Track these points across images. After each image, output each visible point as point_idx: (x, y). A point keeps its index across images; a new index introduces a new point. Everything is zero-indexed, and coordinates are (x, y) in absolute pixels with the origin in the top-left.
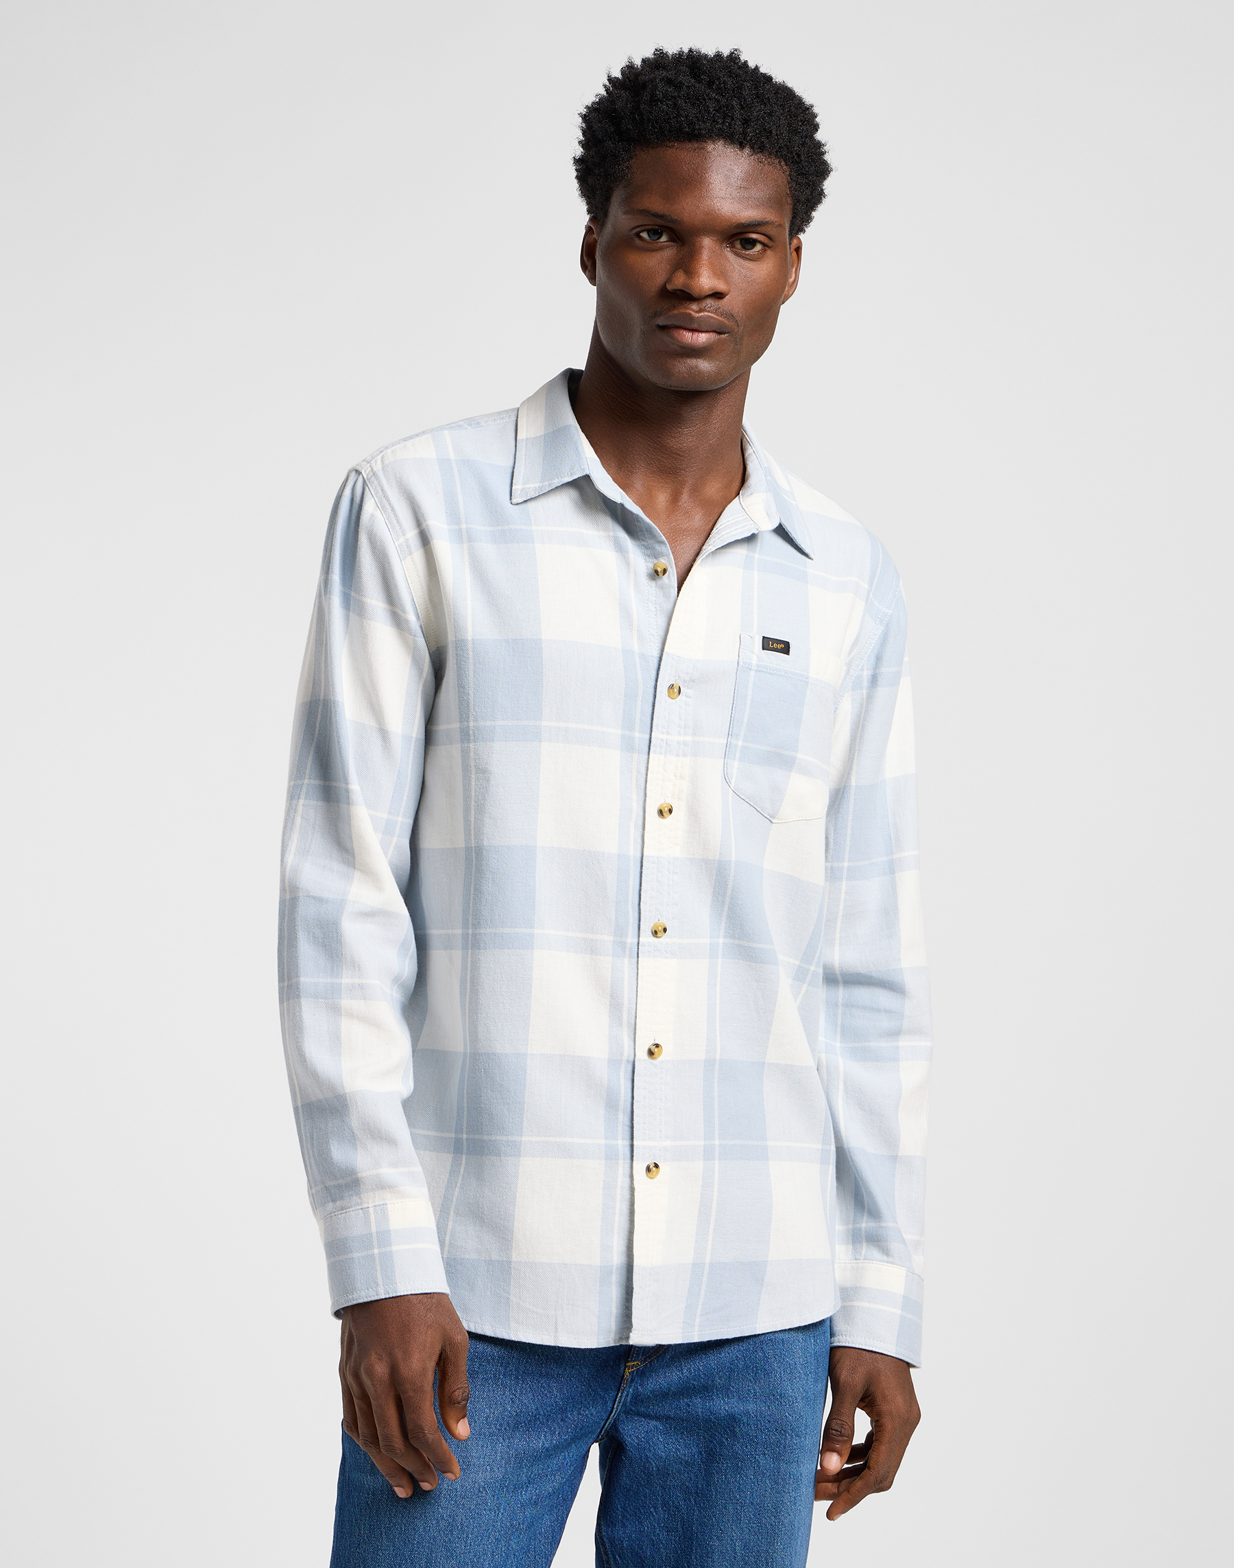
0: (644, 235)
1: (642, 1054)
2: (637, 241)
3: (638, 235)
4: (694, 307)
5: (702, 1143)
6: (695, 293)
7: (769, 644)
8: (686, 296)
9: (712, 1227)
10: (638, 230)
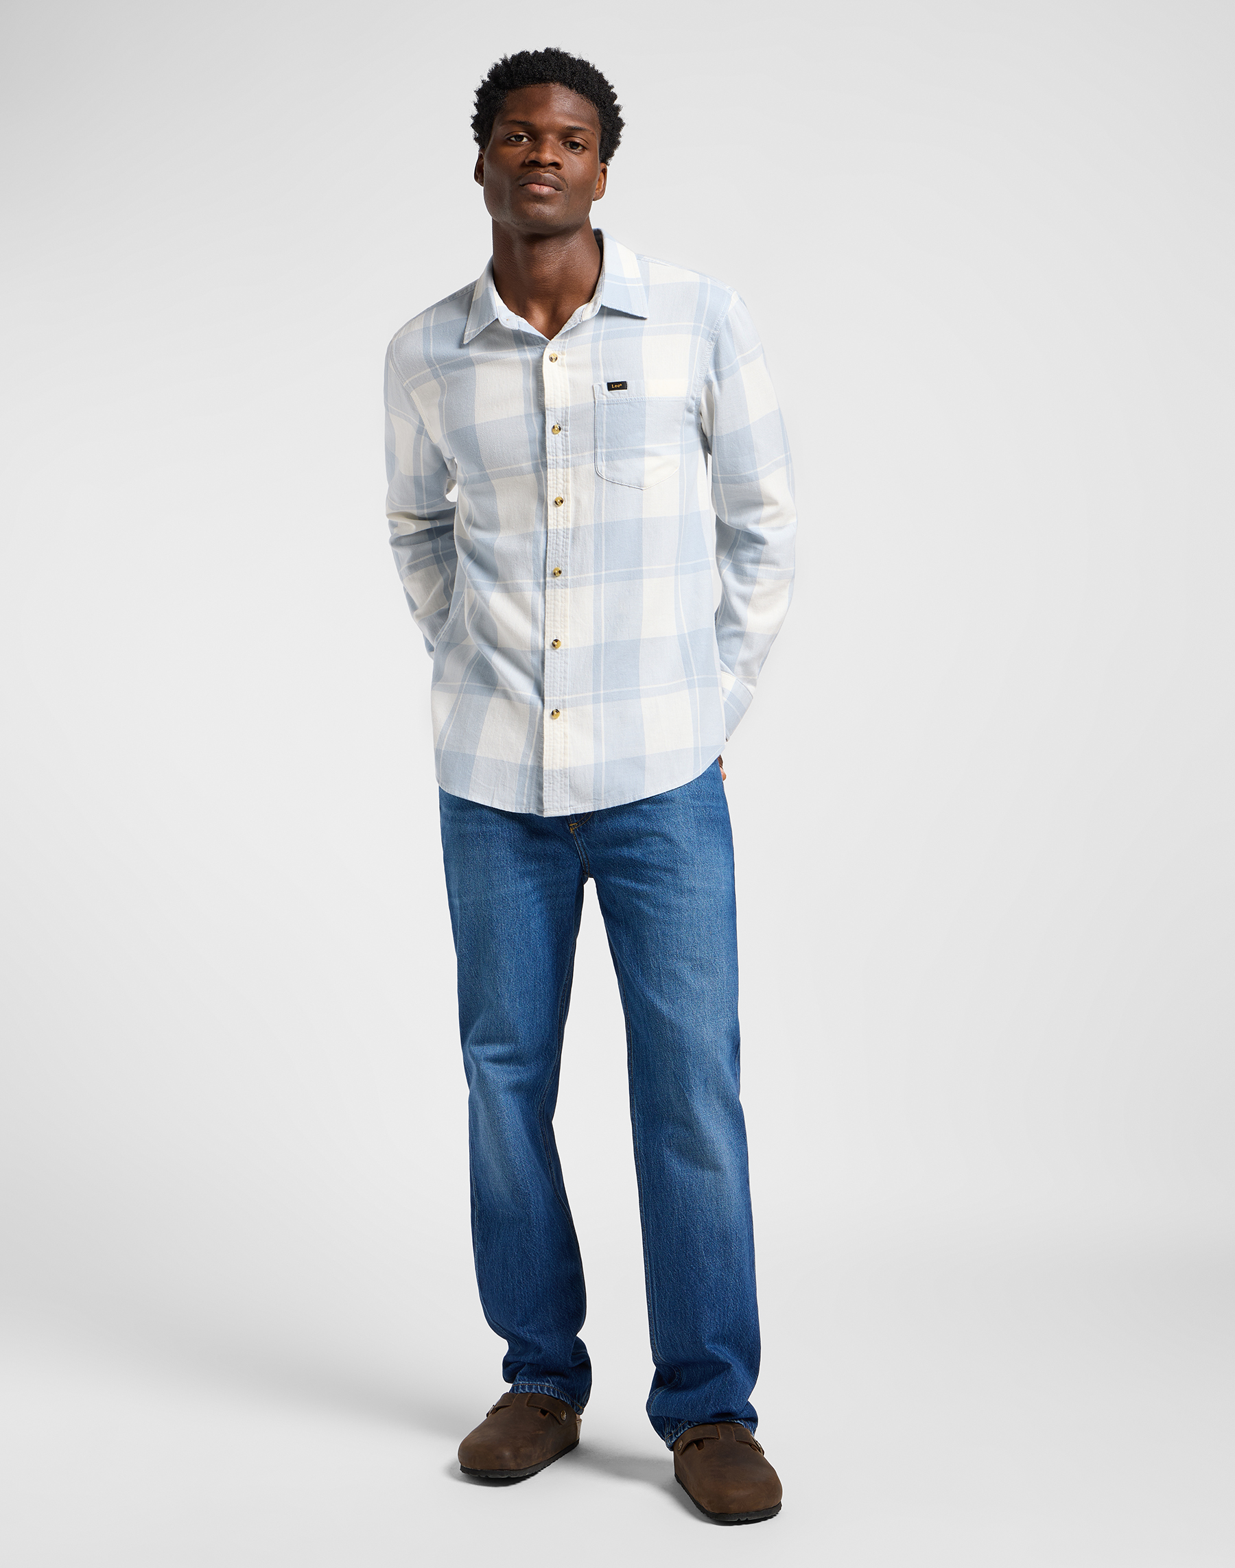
0: (513, 139)
1: (548, 646)
2: (509, 142)
3: (509, 139)
4: (542, 170)
5: (591, 694)
6: (542, 163)
7: (611, 386)
8: (536, 164)
9: (603, 742)
10: (509, 136)
